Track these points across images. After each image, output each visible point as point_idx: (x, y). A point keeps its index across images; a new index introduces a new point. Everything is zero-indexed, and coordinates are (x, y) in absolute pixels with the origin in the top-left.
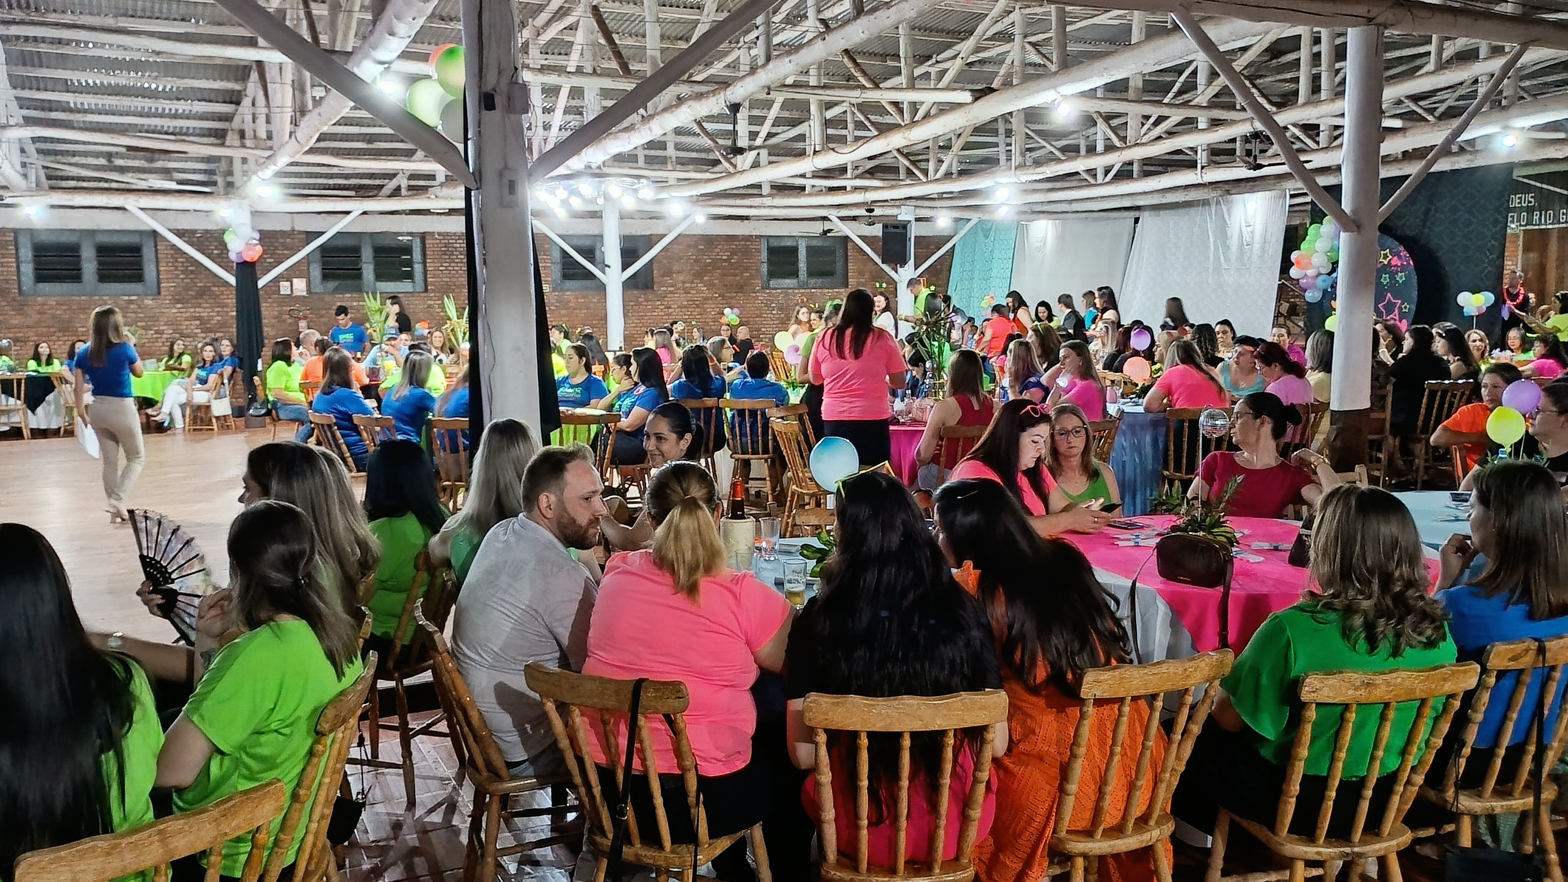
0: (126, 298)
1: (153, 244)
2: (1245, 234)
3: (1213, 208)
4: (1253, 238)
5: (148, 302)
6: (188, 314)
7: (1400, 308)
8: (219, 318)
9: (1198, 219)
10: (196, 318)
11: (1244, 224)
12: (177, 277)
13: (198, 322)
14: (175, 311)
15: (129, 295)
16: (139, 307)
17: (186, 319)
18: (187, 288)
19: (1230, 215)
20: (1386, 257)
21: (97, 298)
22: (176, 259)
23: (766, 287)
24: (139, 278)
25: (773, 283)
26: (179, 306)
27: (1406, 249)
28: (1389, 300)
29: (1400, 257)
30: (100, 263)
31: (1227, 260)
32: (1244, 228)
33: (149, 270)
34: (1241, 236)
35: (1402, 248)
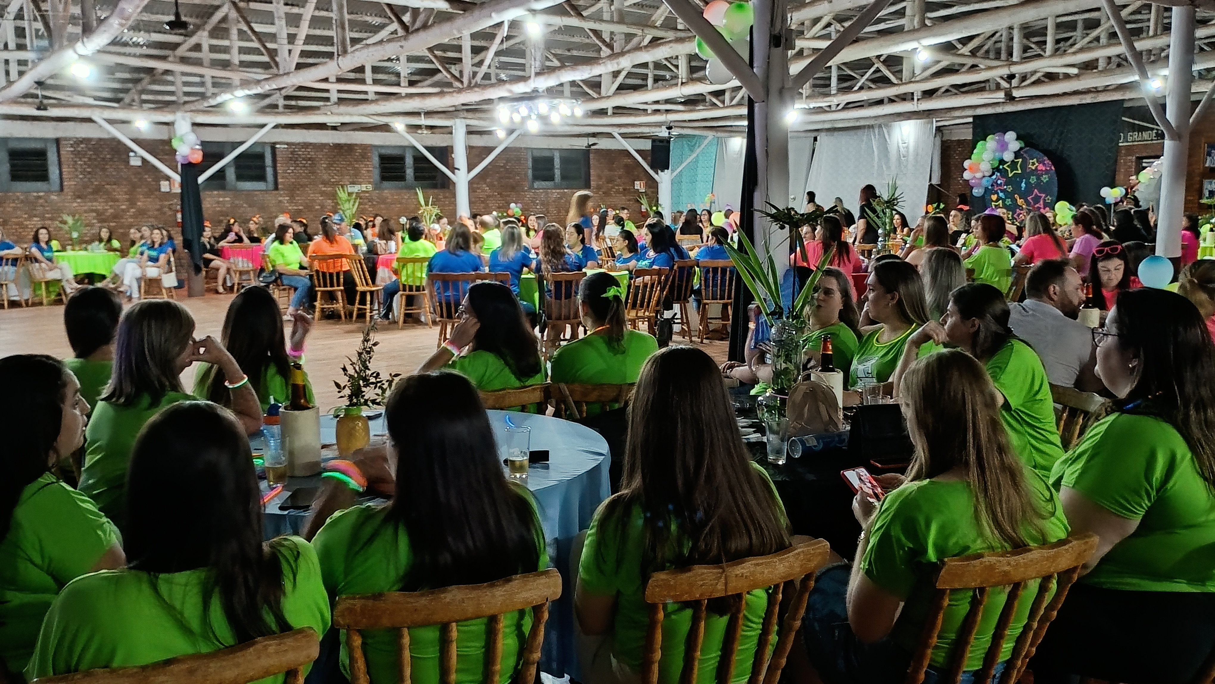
0: (35, 194)
1: (55, 149)
2: (902, 149)
3: (876, 131)
4: (908, 152)
5: (54, 197)
6: (86, 208)
7: (1045, 200)
8: (112, 211)
9: (865, 138)
10: (93, 211)
11: (900, 142)
12: (77, 176)
13: (94, 214)
14: (75, 204)
15: (38, 192)
16: (46, 202)
17: (85, 212)
18: (85, 187)
19: (889, 135)
20: (1033, 164)
21: (11, 194)
22: (76, 162)
23: (532, 187)
24: (44, 177)
25: (536, 184)
26: (79, 200)
27: (1049, 159)
28: (1036, 194)
29: (1044, 164)
30: (12, 166)
31: (889, 168)
32: (900, 145)
33: (53, 172)
34: (899, 151)
35: (1046, 158)
